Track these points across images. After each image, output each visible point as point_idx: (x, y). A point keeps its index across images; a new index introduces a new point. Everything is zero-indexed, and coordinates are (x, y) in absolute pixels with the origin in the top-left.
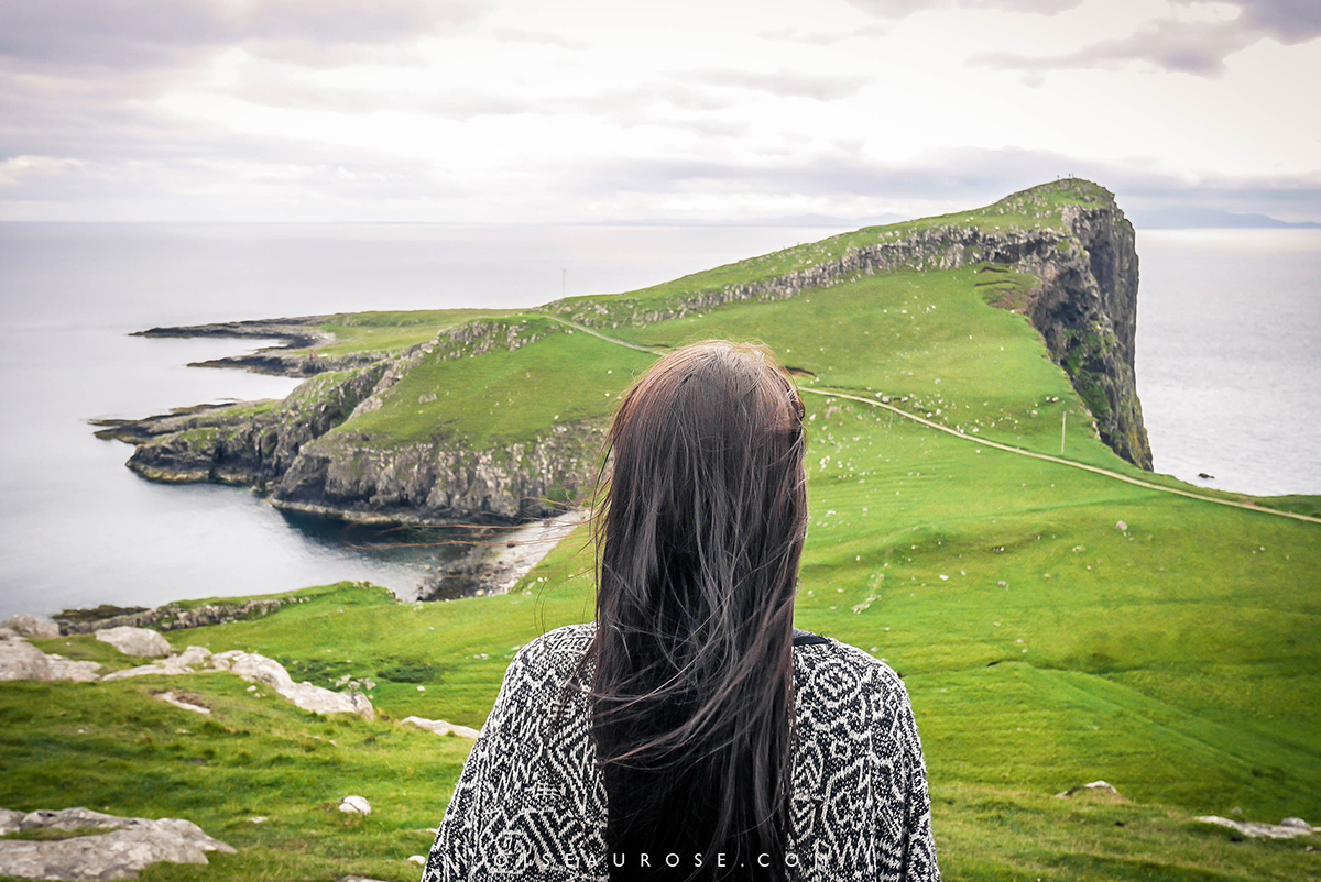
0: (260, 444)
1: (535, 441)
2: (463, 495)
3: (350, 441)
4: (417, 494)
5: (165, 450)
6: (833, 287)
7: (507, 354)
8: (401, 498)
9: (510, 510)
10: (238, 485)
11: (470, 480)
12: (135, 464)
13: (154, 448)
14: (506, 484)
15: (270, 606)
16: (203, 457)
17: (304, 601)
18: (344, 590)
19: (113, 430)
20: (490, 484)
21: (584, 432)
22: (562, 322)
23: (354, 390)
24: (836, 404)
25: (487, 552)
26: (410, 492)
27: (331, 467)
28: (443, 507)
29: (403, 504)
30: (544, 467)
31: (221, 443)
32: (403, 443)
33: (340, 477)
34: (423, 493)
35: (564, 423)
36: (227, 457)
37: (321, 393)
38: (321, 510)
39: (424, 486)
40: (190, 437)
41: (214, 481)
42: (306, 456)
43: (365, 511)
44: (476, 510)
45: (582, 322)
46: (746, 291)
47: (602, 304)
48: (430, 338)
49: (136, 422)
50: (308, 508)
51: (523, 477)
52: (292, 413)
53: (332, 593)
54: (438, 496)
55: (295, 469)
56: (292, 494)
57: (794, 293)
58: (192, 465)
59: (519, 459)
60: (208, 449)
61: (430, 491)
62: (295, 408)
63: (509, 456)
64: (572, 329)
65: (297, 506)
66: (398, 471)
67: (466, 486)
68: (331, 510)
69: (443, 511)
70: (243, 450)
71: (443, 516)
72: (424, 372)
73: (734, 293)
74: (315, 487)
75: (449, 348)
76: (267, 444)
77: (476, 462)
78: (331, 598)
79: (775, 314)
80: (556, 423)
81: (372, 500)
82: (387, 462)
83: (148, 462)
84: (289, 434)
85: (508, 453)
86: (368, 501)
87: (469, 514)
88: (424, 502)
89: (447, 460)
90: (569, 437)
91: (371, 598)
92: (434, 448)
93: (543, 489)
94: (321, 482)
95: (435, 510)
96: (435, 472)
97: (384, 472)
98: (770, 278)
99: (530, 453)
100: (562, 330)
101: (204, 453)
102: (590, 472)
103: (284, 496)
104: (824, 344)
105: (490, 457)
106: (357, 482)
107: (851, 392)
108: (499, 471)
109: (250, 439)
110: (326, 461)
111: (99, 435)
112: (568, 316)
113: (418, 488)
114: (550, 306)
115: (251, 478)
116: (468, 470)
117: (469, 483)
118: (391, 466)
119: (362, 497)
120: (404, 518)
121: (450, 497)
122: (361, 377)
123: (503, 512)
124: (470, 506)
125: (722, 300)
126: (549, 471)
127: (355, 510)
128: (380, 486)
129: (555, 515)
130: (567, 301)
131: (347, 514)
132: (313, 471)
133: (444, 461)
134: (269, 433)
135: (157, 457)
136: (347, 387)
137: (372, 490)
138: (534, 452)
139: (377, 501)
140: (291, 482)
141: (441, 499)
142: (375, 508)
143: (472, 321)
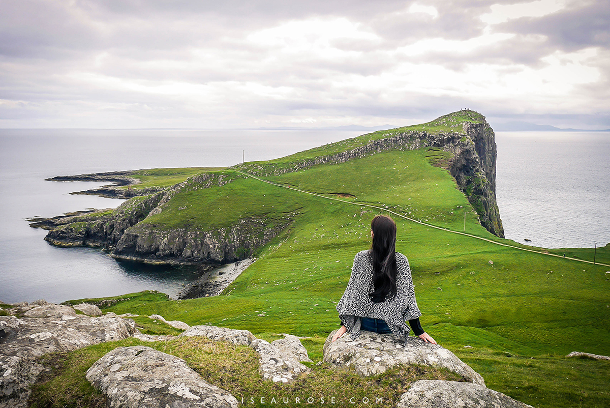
0: (106, 229)
1: (231, 227)
2: (199, 251)
3: (147, 227)
4: (178, 251)
5: (63, 232)
6: (363, 157)
7: (218, 188)
8: (171, 253)
9: (220, 258)
10: (96, 247)
11: (202, 244)
12: (48, 239)
13: (57, 231)
14: (218, 246)
15: (112, 302)
16: (80, 235)
17: (127, 300)
18: (146, 295)
19: (37, 223)
20: (211, 246)
21: (253, 223)
22: (243, 173)
23: (149, 204)
24: (365, 209)
25: (210, 277)
26: (175, 250)
27: (139, 239)
28: (190, 257)
29: (171, 255)
30: (235, 238)
31: (88, 229)
32: (171, 228)
33: (142, 244)
34: (181, 250)
35: (244, 219)
36: (91, 235)
37: (134, 206)
38: (134, 259)
39: (181, 247)
40: (74, 226)
41: (85, 246)
42: (127, 234)
43: (154, 259)
44: (205, 258)
45: (252, 174)
46: (324, 159)
47: (260, 165)
48: (183, 180)
49: (49, 220)
50: (128, 258)
51: (226, 243)
52: (121, 215)
53: (140, 296)
54: (187, 252)
55: (122, 240)
56: (121, 251)
57: (346, 160)
58: (75, 239)
59: (224, 235)
60: (82, 232)
61: (184, 250)
62: (122, 213)
63: (219, 234)
64: (247, 177)
65: (123, 257)
66: (169, 241)
67: (200, 247)
68: (139, 259)
69: (189, 259)
70: (98, 232)
71: (190, 261)
72: (182, 195)
73: (319, 160)
74: (131, 248)
75: (192, 185)
76: (109, 229)
77: (205, 236)
78: (140, 298)
79: (338, 170)
80: (241, 219)
81: (157, 254)
82: (164, 237)
83: (54, 238)
84: (119, 224)
85: (219, 232)
86: (155, 254)
87: (202, 259)
88: (181, 254)
89: (192, 236)
90: (246, 225)
91: (158, 298)
92: (185, 230)
93: (235, 248)
94: (134, 246)
95: (186, 258)
96: (186, 241)
97: (163, 242)
98: (335, 154)
99: (229, 232)
100: (243, 177)
101: (80, 233)
102: (256, 240)
103: (117, 252)
104: (359, 183)
105: (211, 234)
106: (151, 246)
107: (372, 204)
108: (215, 241)
109: (102, 227)
110: (136, 236)
111: (31, 226)
112: (245, 171)
113: (178, 248)
114: (237, 166)
115: (102, 245)
116: (201, 240)
117: (201, 246)
118: (166, 238)
119: (151, 253)
120: (172, 262)
121: (193, 252)
122: (152, 198)
123: (217, 259)
124: (202, 257)
125: (314, 163)
126: (237, 240)
127: (150, 259)
128: (161, 248)
129: (240, 260)
130: (245, 164)
131: (146, 261)
132: (130, 241)
133: (190, 236)
134: (110, 224)
135: (59, 235)
136: (146, 203)
137: (157, 249)
138: (231, 232)
139: (160, 254)
140: (120, 246)
141: (189, 253)
142: (159, 258)
143: (202, 173)
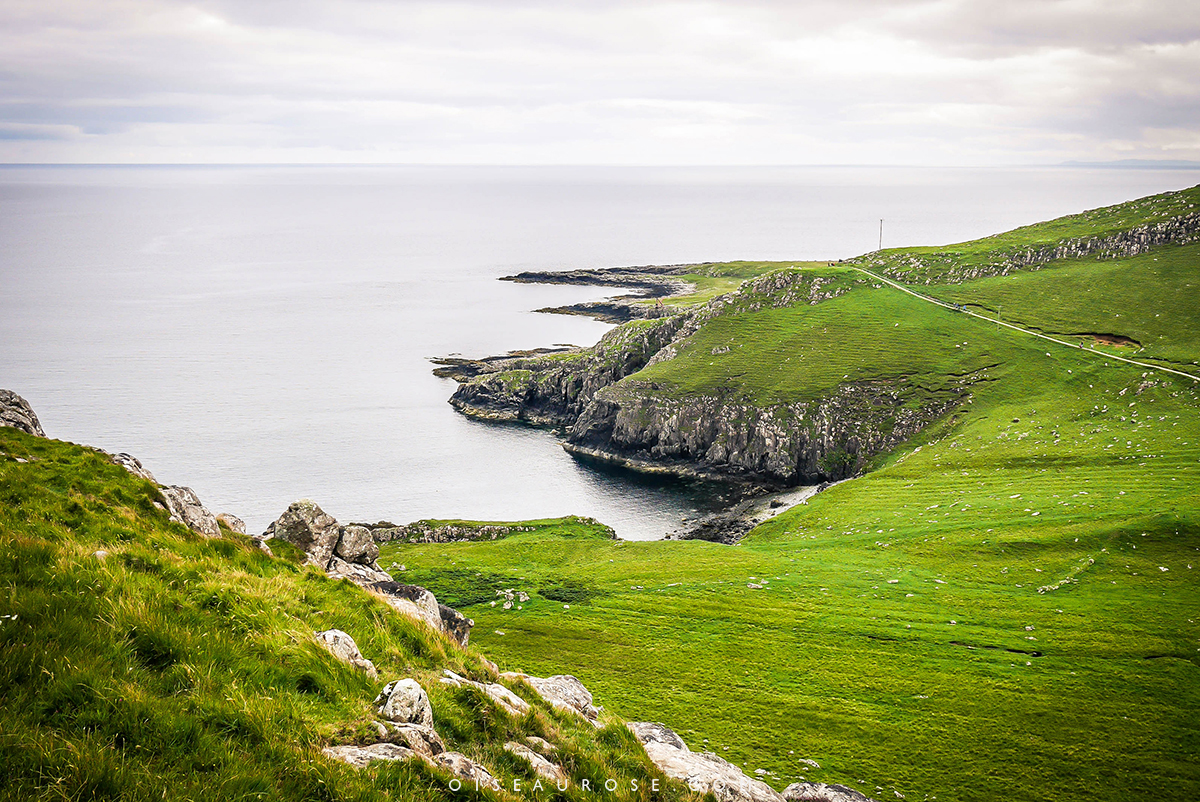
0: (566, 388)
1: (819, 400)
2: (742, 452)
3: (640, 389)
4: (698, 447)
5: (483, 389)
6: (1190, 243)
7: (808, 307)
8: (682, 450)
9: (785, 471)
10: (542, 426)
11: (750, 435)
12: (458, 401)
13: (473, 387)
14: (784, 443)
15: (500, 531)
16: (515, 398)
17: (530, 530)
18: (568, 524)
19: (451, 368)
20: (768, 441)
21: (872, 394)
22: (872, 275)
23: (658, 338)
24: (1152, 378)
25: (750, 510)
26: (691, 444)
27: (619, 414)
28: (721, 462)
29: (683, 456)
30: (825, 430)
31: (533, 385)
32: (689, 394)
33: (627, 425)
34: (705, 446)
35: (852, 383)
36: (538, 399)
37: (627, 340)
38: (606, 456)
39: (707, 439)
40: (507, 378)
41: (522, 423)
42: (598, 402)
43: (645, 460)
44: (753, 469)
45: (893, 277)
46: (1083, 247)
47: (917, 258)
48: (733, 288)
49: (472, 362)
50: (595, 453)
51: (804, 437)
52: (597, 359)
53: (557, 526)
54: (718, 451)
55: (587, 414)
56: (582, 438)
57: (1142, 250)
58: (505, 405)
59: (801, 418)
60: (521, 390)
61: (711, 445)
62: (601, 355)
63: (791, 414)
64: (880, 284)
65: (586, 450)
66: (681, 423)
67: (745, 442)
68: (615, 456)
69: (719, 466)
70: (552, 394)
71: (720, 471)
72: (723, 320)
73: (1069, 248)
74: (603, 434)
75: (749, 299)
76: (572, 389)
77: (758, 417)
78: (554, 530)
79: (1112, 274)
80: (844, 383)
81: (653, 449)
82: (671, 413)
83: (467, 400)
84: (592, 380)
85: (790, 410)
86: (650, 451)
87: (747, 470)
88: (703, 456)
89: (730, 414)
90: (856, 398)
91: (589, 533)
92: (719, 401)
93: (822, 451)
94: (609, 428)
95: (713, 465)
96: (718, 426)
97: (667, 424)
98: (1114, 232)
99: (813, 412)
100: (869, 283)
101: (516, 394)
102: (874, 436)
103: (576, 440)
104: (1160, 311)
105: (771, 414)
106: (642, 431)
107: (1175, 365)
108: (777, 429)
109: (559, 385)
110: (616, 408)
111: (436, 373)
112: (879, 270)
113: (699, 441)
114: (864, 258)
115: (555, 422)
116: (748, 426)
117: (749, 440)
118: (675, 417)
119: (642, 446)
120: (681, 470)
121: (729, 452)
122: (666, 326)
123: (778, 472)
124: (748, 464)
125: (1054, 256)
126: (830, 433)
127: (637, 459)
128: (662, 436)
129: (832, 480)
130: (882, 253)
131: (629, 462)
132: (604, 417)
133: (727, 416)
134: (575, 378)
135: (474, 396)
136: (651, 336)
137: (655, 440)
138: (817, 412)
139: (659, 451)
140: (582, 427)
141: (720, 454)
142: (656, 458)
143: (776, 273)
